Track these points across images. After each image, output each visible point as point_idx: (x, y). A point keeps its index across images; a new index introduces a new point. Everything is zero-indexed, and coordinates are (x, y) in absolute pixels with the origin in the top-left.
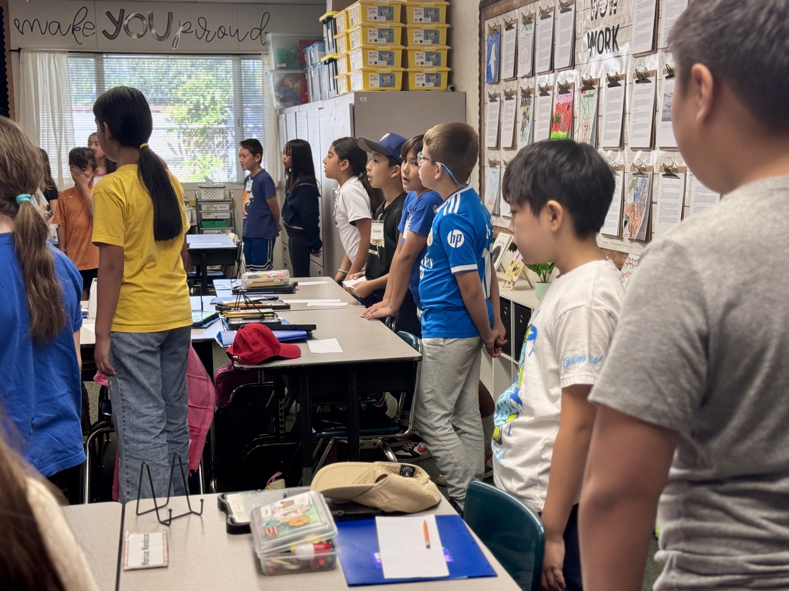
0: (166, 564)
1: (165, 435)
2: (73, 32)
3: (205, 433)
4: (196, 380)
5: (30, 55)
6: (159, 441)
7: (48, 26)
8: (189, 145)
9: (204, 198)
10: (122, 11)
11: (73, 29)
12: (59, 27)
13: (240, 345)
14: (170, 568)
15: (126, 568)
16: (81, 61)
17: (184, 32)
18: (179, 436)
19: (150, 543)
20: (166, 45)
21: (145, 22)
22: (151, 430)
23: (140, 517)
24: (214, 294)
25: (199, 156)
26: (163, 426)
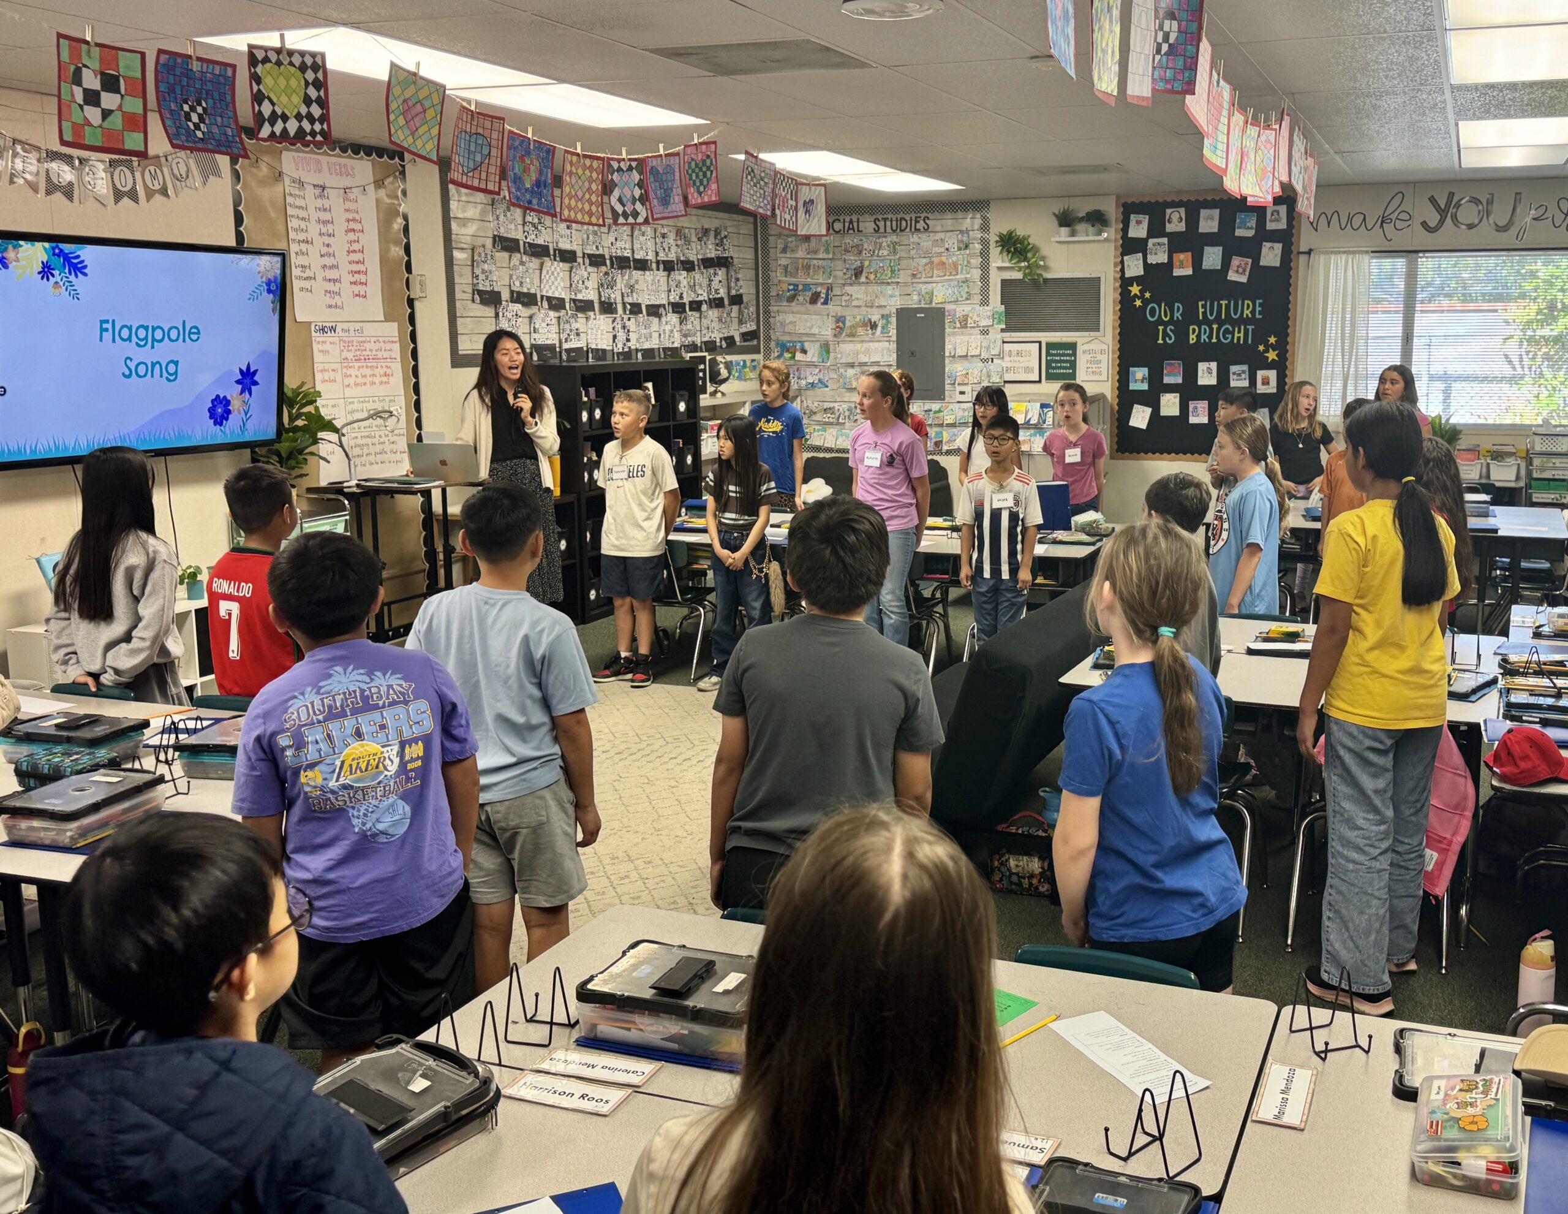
0: (1302, 1127)
1: (1390, 855)
2: (1382, 226)
3: (1456, 848)
4: (1449, 775)
5: (1322, 257)
6: (1376, 865)
7: (1350, 219)
8: (1533, 358)
9: (1538, 448)
10: (1451, 195)
11: (1383, 222)
12: (1364, 219)
13: (1503, 755)
14: (1305, 1132)
15: (1254, 1118)
16: (1387, 263)
17: (1535, 219)
18: (1411, 860)
19: (1293, 1086)
20: (1508, 238)
21: (1480, 207)
22: (1366, 849)
23: (1293, 1035)
24: (1505, 633)
25: (1548, 374)
26: (1385, 845)
